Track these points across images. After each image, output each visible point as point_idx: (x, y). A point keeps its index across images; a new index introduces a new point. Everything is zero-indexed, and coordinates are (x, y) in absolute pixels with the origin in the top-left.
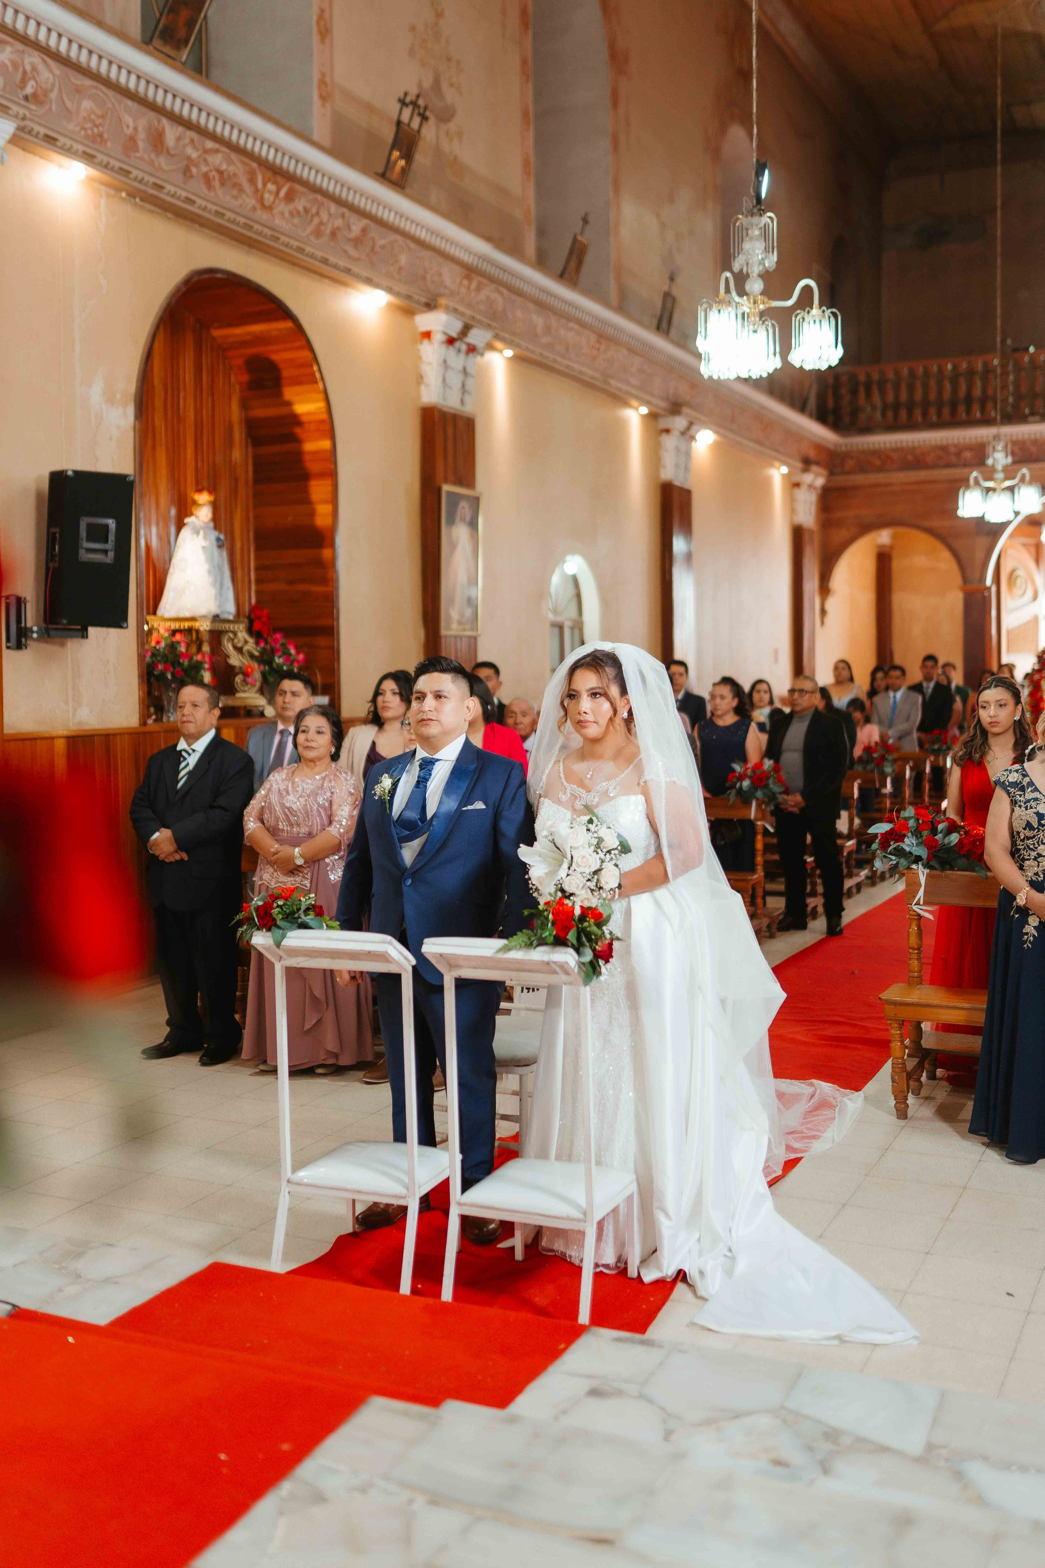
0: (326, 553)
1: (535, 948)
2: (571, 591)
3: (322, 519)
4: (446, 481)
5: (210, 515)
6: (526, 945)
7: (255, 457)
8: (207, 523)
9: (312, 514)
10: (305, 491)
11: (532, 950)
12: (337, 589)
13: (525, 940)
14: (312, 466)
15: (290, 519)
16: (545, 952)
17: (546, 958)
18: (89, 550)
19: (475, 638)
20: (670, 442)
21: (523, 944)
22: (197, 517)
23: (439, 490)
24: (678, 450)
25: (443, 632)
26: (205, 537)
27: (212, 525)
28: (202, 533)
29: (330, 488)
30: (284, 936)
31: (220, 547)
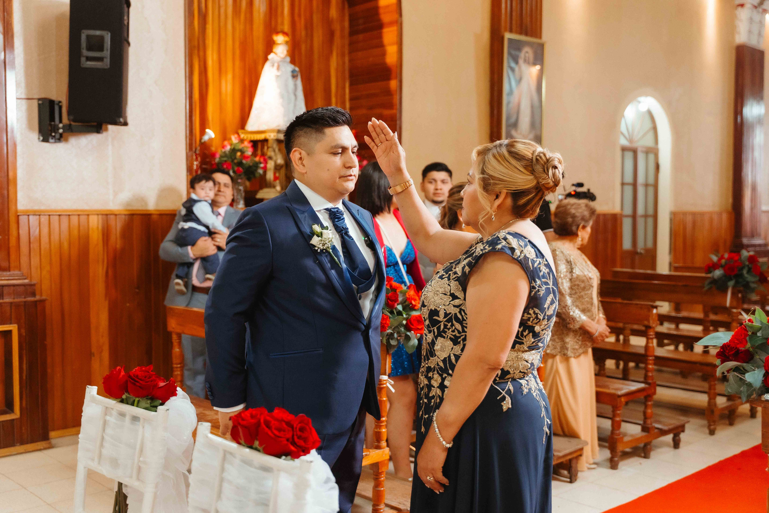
0: (393, 84)
2: (648, 125)
3: (391, 58)
4: (511, 31)
5: (285, 52)
7: (350, 16)
8: (284, 58)
9: (384, 54)
10: (380, 37)
14: (386, 18)
15: (371, 59)
18: (88, 59)
20: (744, 14)
22: (276, 54)
23: (502, 38)
24: (751, 20)
26: (278, 68)
27: (288, 59)
28: (276, 65)
29: (396, 33)
31: (294, 76)
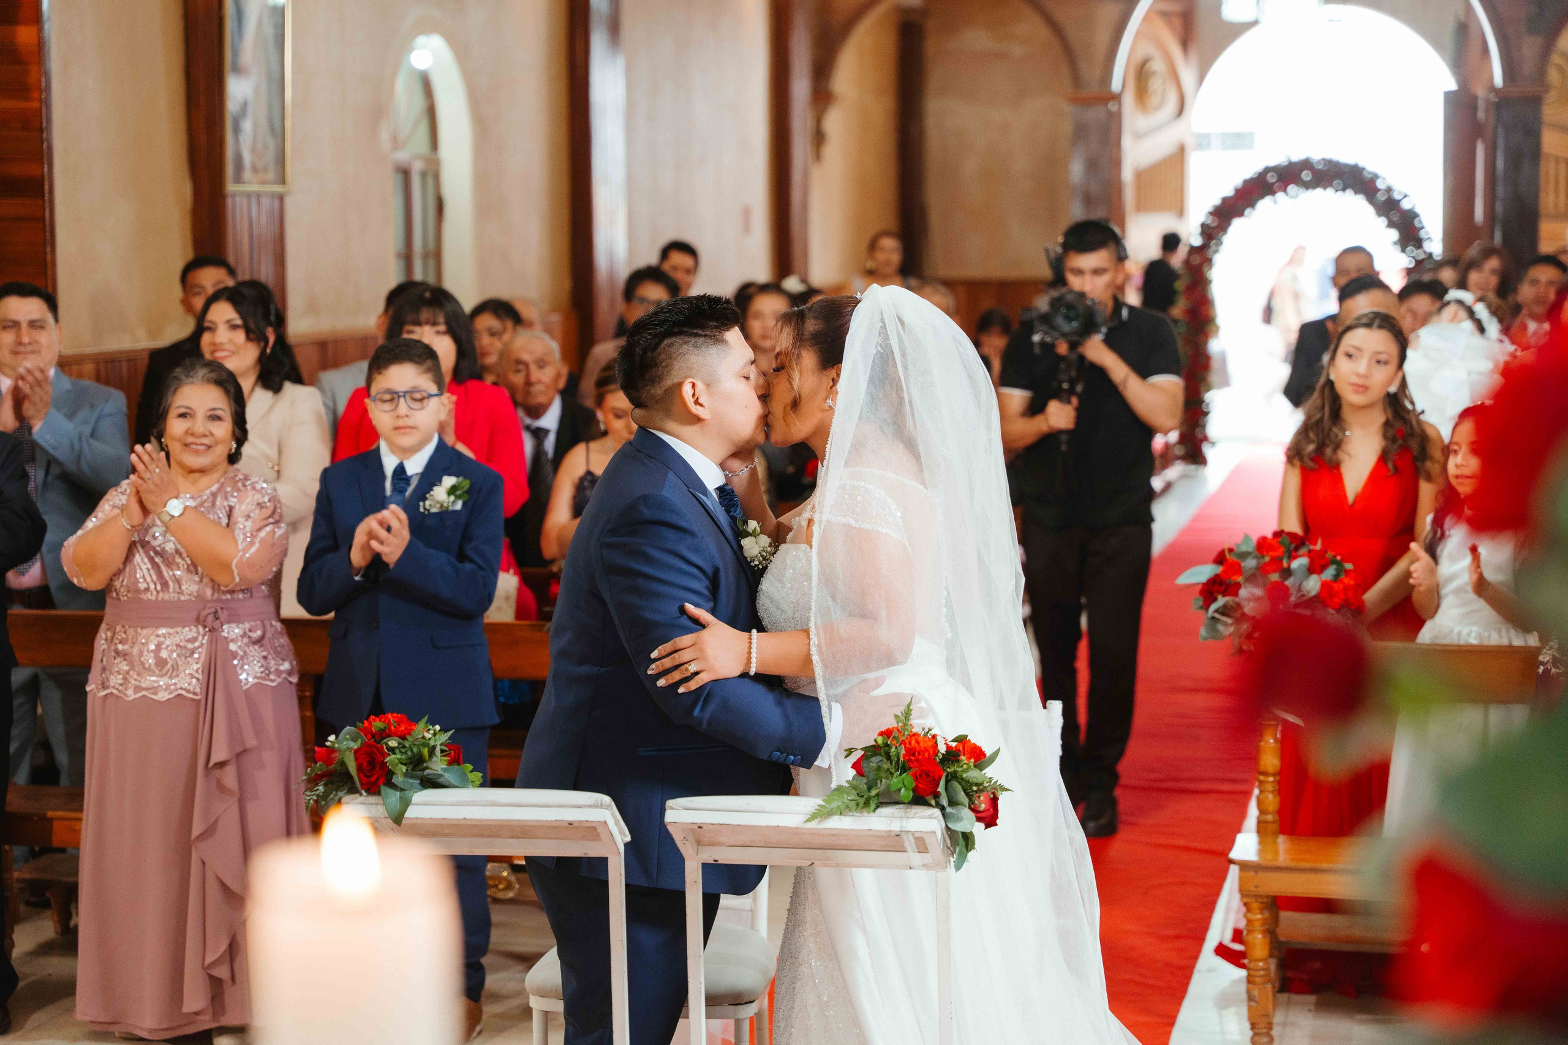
1: (874, 811)
2: (420, 105)
6: (858, 805)
11: (872, 814)
12: (47, 103)
13: (852, 797)
16: (893, 817)
17: (896, 826)
19: (281, 198)
21: (852, 804)
25: (231, 187)
30: (406, 803)
